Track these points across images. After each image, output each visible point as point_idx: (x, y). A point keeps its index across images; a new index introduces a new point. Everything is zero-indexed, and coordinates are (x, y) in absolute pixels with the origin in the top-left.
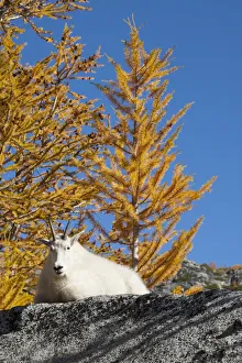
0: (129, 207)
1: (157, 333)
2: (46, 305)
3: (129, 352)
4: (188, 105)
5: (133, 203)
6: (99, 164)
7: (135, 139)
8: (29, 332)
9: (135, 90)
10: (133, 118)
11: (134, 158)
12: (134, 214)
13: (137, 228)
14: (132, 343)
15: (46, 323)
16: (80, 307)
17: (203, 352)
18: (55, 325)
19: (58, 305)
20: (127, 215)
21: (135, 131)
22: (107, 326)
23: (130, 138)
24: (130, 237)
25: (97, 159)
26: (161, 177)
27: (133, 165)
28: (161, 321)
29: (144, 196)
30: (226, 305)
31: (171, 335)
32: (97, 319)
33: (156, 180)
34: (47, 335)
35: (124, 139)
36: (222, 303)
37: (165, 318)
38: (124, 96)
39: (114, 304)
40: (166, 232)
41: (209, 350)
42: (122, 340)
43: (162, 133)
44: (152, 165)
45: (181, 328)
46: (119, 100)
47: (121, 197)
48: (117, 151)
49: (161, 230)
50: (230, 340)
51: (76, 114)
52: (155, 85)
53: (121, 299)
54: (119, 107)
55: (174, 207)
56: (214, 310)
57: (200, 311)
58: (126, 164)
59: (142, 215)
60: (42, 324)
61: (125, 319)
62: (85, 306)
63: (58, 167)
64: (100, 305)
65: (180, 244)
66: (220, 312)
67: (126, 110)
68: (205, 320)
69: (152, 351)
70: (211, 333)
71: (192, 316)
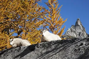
0: (52, 25)
1: (66, 46)
2: (43, 43)
3: (61, 50)
4: (62, 6)
5: (53, 24)
6: (46, 17)
7: (52, 12)
8: (41, 48)
9: (52, 3)
10: (52, 8)
11: (52, 16)
12: (53, 26)
13: (54, 28)
14: (61, 48)
15: (44, 46)
16: (50, 42)
17: (76, 49)
18: (46, 46)
19: (46, 43)
20: (52, 26)
21: (52, 11)
22: (56, 46)
23: (51, 12)
24: (52, 30)
25: (46, 16)
26: (58, 19)
27: (52, 17)
28: (66, 44)
29: (55, 22)
30: (79, 41)
31: (69, 46)
32: (53, 45)
33: (57, 19)
34: (44, 48)
35: (50, 12)
36: (78, 40)
37: (67, 44)
38: (50, 5)
39: (57, 42)
40: (59, 29)
41: (77, 49)
42: (59, 48)
43: (57, 11)
44: (56, 17)
45: (71, 45)
46: (49, 5)
47: (51, 23)
48: (49, 15)
49: (58, 29)
50: (81, 47)
51: (40, 8)
52: (55, 2)
53: (58, 41)
54: (49, 7)
55: (60, 24)
56: (77, 42)
57: (74, 42)
58: (51, 17)
59: (54, 26)
60: (43, 46)
61: (59, 44)
62: (51, 42)
63: (36, 19)
64: (54, 42)
65: (62, 31)
66: (78, 42)
67: (50, 7)
68: (75, 43)
69: (66, 50)
70: (77, 46)
71: (72, 43)
